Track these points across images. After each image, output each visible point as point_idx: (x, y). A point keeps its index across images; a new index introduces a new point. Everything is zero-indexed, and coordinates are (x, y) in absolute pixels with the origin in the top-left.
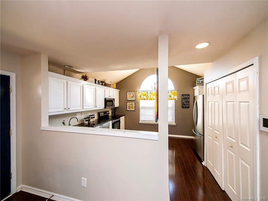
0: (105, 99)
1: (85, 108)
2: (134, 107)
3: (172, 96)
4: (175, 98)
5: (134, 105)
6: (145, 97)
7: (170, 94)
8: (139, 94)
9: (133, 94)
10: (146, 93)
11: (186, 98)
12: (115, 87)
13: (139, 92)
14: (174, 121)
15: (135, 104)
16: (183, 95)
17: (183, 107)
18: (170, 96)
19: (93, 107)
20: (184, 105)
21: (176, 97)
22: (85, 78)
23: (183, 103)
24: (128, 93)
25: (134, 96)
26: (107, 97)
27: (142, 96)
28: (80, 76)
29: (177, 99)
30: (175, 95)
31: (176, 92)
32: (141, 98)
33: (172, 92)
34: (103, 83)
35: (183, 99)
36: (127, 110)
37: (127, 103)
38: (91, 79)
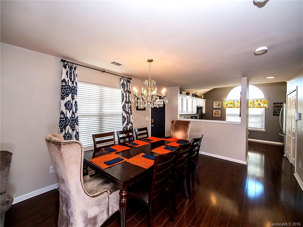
0: (197, 107)
1: (188, 112)
2: (220, 114)
3: (262, 105)
4: (264, 107)
5: (220, 113)
6: (231, 105)
7: (259, 102)
8: (226, 103)
9: (219, 103)
10: (233, 102)
11: (278, 106)
12: (203, 98)
13: (226, 101)
14: (264, 128)
15: (221, 111)
16: (274, 103)
17: (274, 115)
18: (259, 104)
19: (191, 112)
20: (276, 113)
21: (266, 105)
22: (188, 94)
23: (275, 111)
24: (214, 102)
25: (220, 105)
26: (198, 105)
27: (229, 105)
28: (185, 93)
29: (267, 107)
30: (265, 104)
31: (266, 100)
32: (227, 106)
33: (262, 101)
34: (195, 96)
35: (275, 107)
36: (213, 117)
37: (213, 110)
38: (191, 94)
